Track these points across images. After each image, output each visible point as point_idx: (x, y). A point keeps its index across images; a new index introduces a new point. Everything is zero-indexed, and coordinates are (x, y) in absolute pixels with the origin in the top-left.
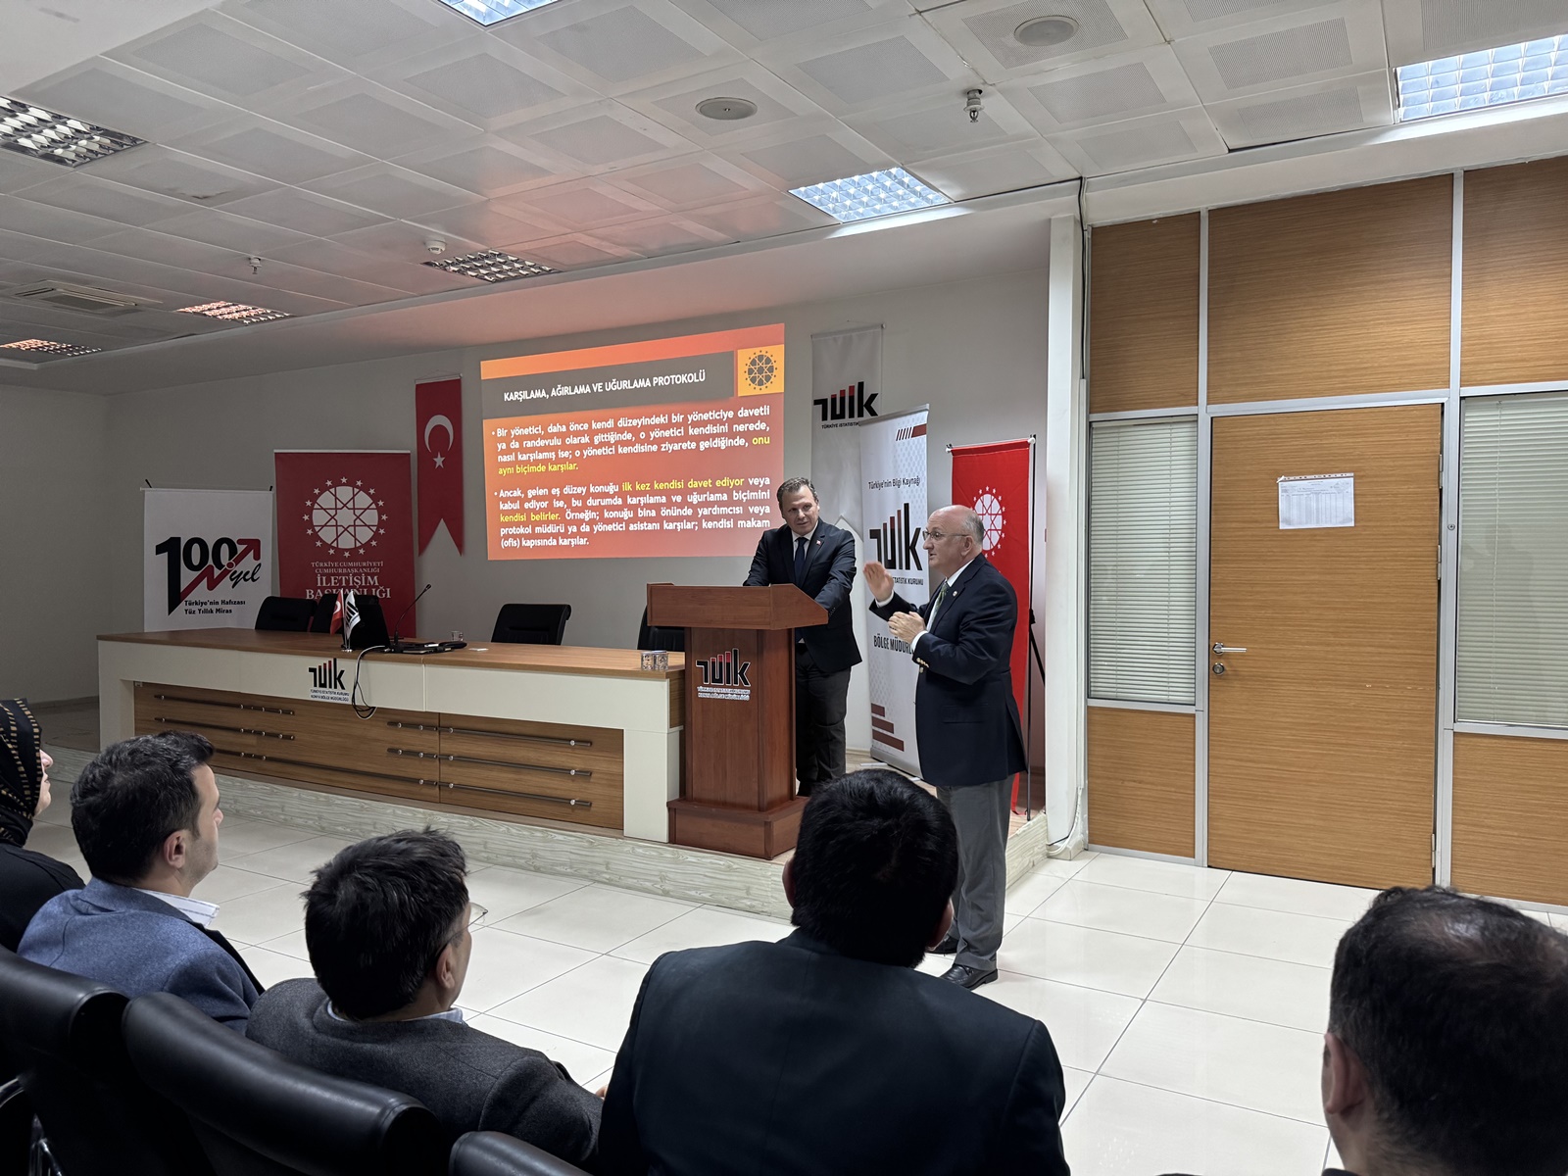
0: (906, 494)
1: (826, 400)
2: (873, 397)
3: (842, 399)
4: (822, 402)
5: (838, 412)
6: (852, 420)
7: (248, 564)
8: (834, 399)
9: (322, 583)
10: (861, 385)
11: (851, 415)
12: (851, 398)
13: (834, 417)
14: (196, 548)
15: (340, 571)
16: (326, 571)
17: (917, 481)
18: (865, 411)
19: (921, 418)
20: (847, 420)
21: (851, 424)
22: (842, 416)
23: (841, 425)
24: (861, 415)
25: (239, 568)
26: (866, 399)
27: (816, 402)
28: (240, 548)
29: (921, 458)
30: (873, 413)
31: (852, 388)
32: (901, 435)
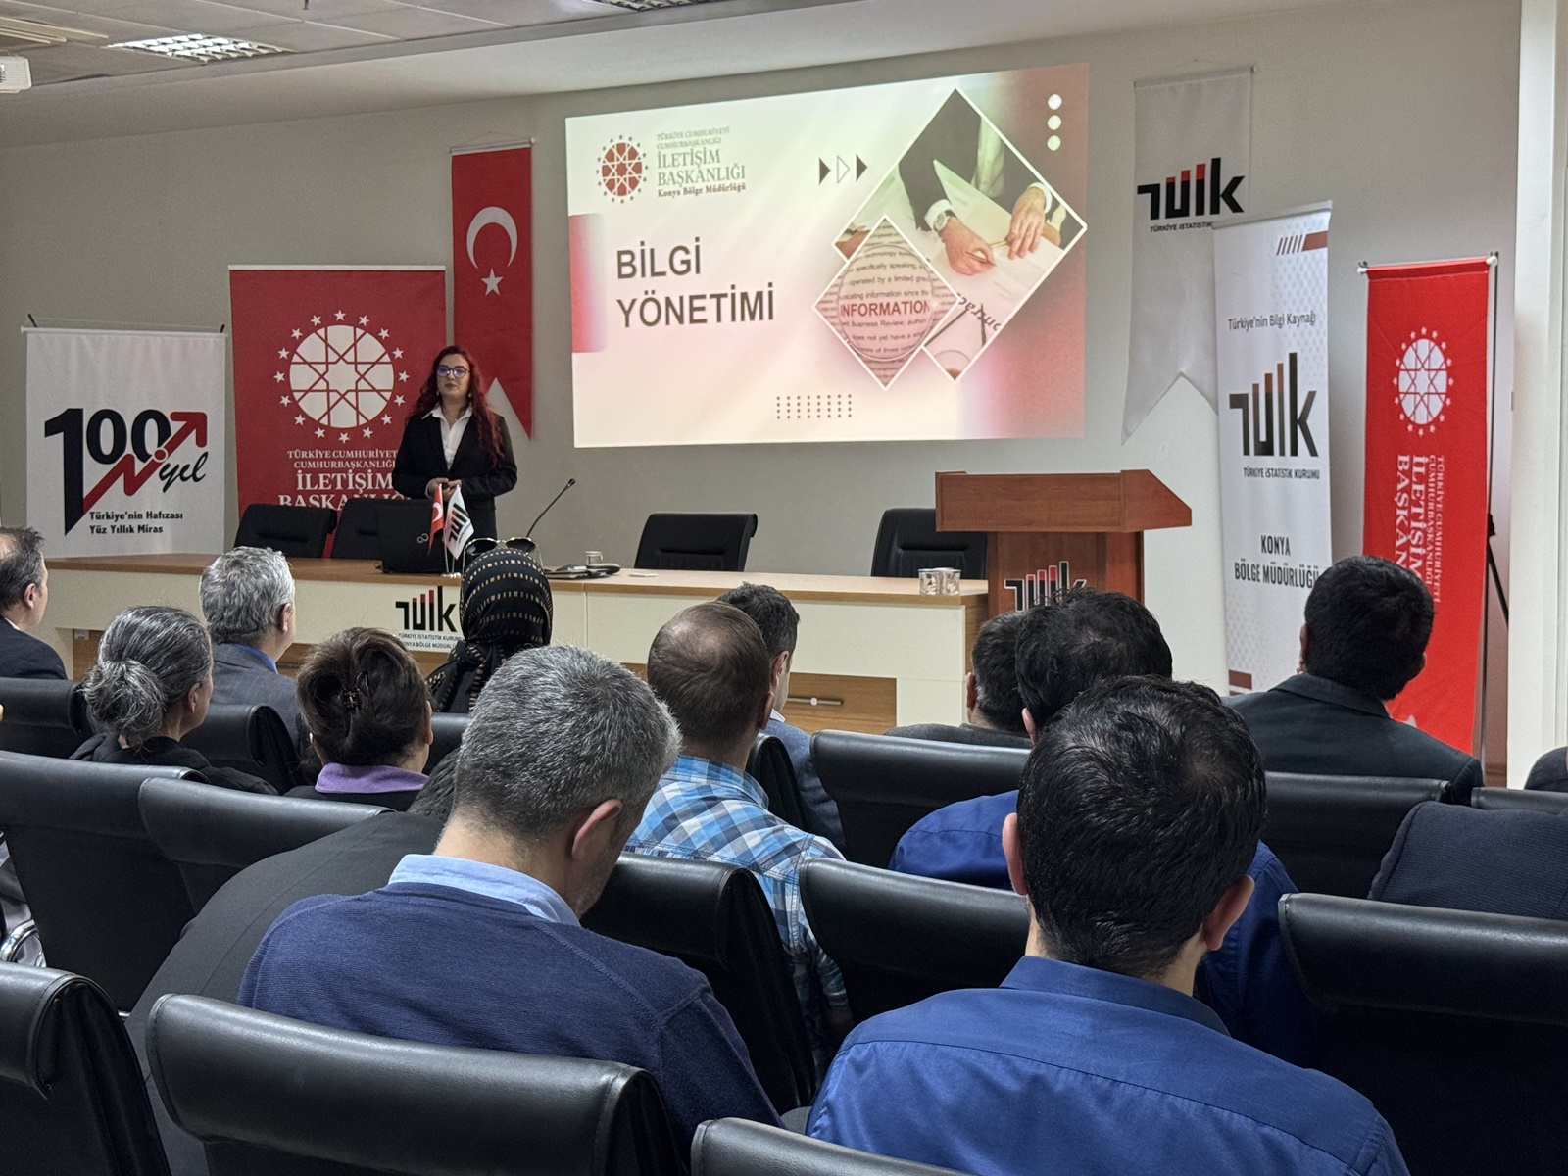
0: (1292, 339)
1: (1158, 187)
2: (1236, 181)
3: (1185, 185)
4: (1153, 190)
5: (1178, 205)
6: (1200, 219)
7: (186, 453)
8: (1171, 185)
9: (304, 485)
10: (1216, 163)
11: (1200, 211)
12: (1200, 184)
13: (1171, 213)
14: (107, 428)
15: (333, 465)
16: (312, 465)
17: (1311, 319)
18: (1223, 204)
19: (1321, 222)
20: (1192, 217)
21: (1199, 225)
22: (1184, 212)
23: (1182, 227)
24: (1215, 210)
25: (176, 459)
26: (1224, 185)
27: (1142, 190)
28: (176, 427)
29: (1318, 282)
30: (1235, 207)
31: (1201, 168)
32: (1285, 246)
